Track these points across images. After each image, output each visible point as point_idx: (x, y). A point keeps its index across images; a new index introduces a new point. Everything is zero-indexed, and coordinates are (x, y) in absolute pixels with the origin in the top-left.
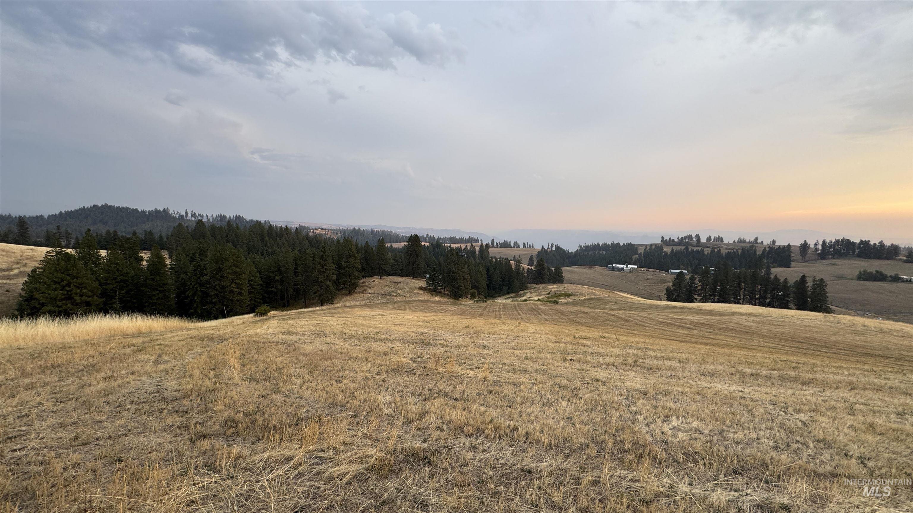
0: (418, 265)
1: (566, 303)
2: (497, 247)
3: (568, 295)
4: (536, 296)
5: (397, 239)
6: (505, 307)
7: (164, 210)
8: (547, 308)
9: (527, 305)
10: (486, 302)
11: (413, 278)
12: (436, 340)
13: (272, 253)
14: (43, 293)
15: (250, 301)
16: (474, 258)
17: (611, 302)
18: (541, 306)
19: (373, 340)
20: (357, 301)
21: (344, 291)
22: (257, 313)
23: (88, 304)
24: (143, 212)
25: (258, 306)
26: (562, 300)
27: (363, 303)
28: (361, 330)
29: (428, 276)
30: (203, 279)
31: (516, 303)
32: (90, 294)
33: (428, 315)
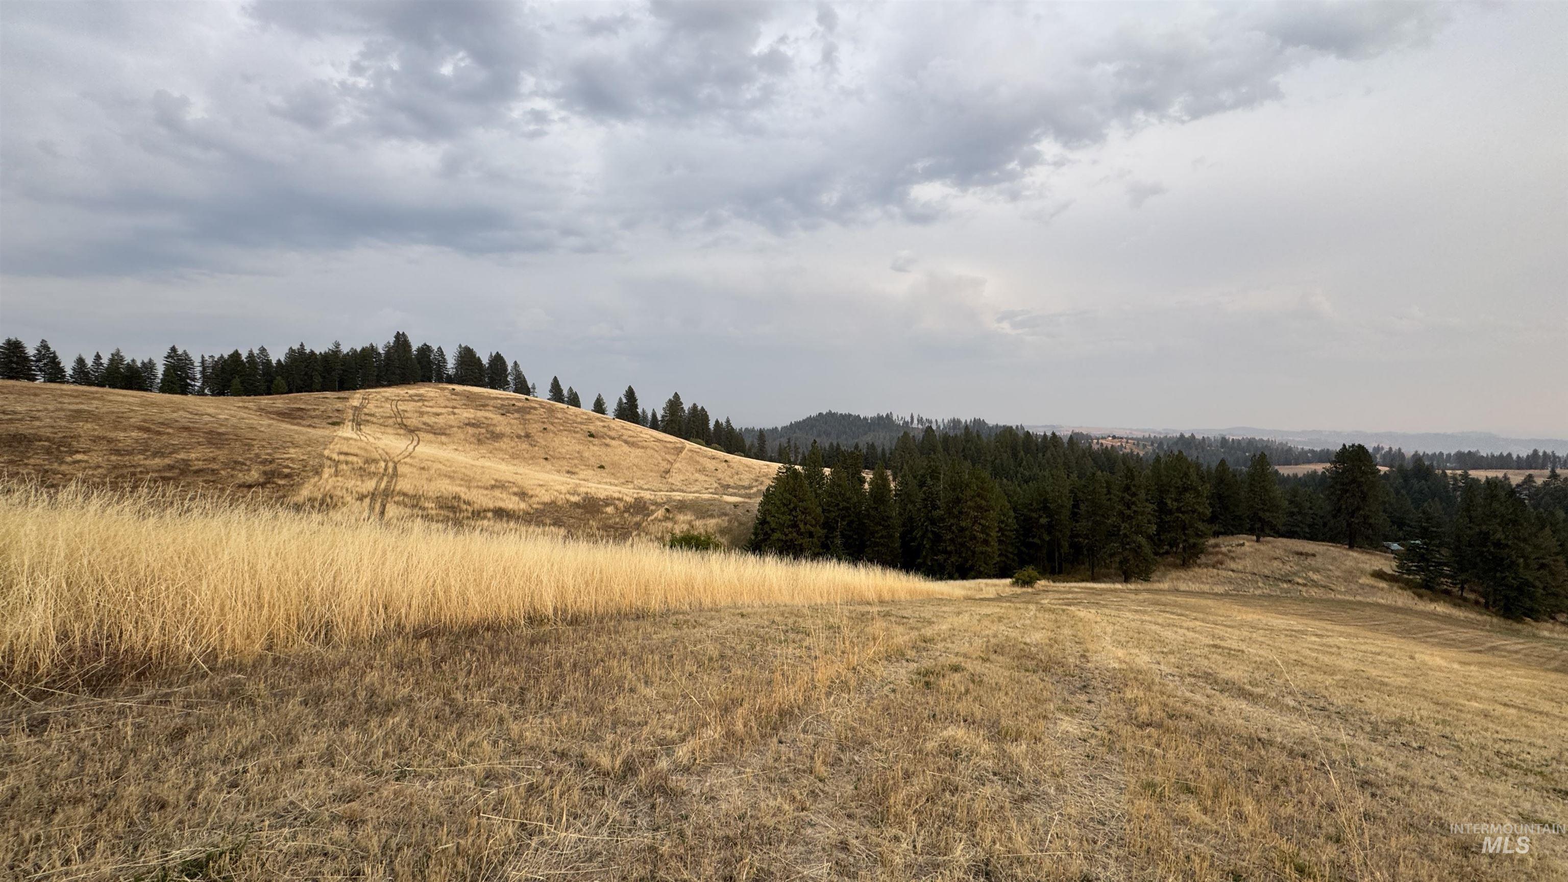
0: (1366, 517)
5: (1288, 456)
7: (887, 414)
11: (1352, 548)
13: (1032, 479)
14: (774, 517)
15: (1002, 556)
21: (1171, 560)
22: (1017, 579)
23: (811, 535)
25: (1016, 568)
29: (1400, 547)
32: (813, 522)
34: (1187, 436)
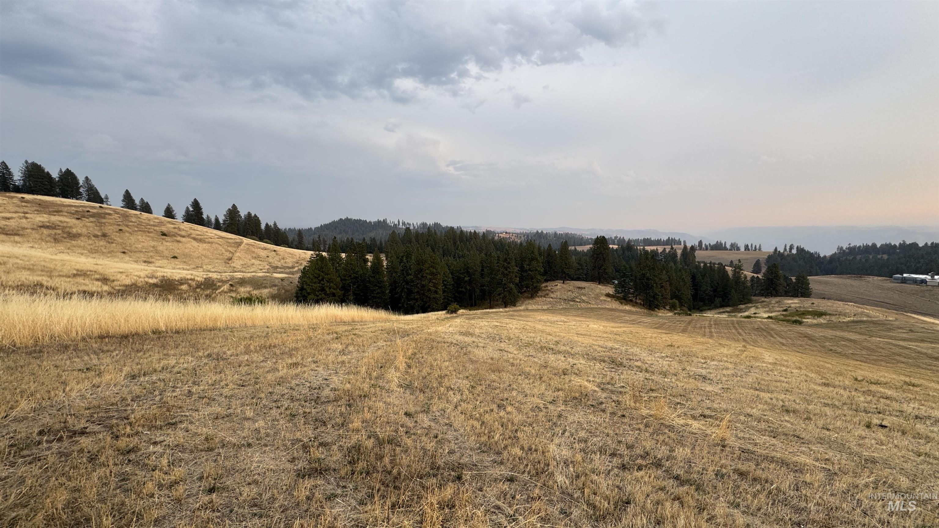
0: (605, 269)
1: (816, 325)
2: (707, 249)
3: (820, 314)
4: (765, 312)
5: (582, 241)
6: (717, 323)
7: (384, 220)
8: (785, 329)
9: (751, 323)
10: (690, 315)
11: (599, 284)
12: (630, 360)
13: (463, 256)
14: (309, 285)
15: (444, 299)
16: (675, 263)
17: (901, 328)
18: (773, 326)
19: (551, 352)
20: (539, 305)
21: (526, 295)
22: (449, 310)
23: (334, 295)
24: (370, 222)
25: (450, 304)
26: (809, 320)
27: (545, 307)
28: (539, 338)
29: (616, 282)
30: (409, 278)
31: (734, 319)
32: (335, 287)
33: (616, 325)
34: (540, 231)
